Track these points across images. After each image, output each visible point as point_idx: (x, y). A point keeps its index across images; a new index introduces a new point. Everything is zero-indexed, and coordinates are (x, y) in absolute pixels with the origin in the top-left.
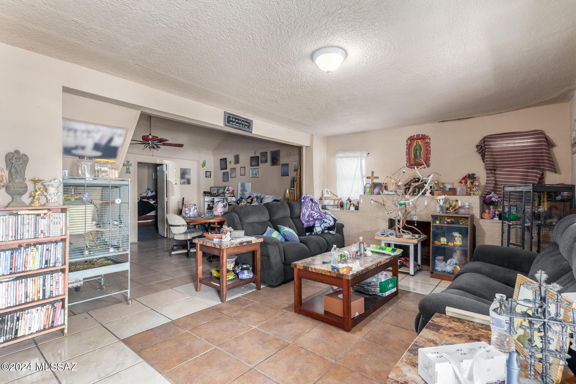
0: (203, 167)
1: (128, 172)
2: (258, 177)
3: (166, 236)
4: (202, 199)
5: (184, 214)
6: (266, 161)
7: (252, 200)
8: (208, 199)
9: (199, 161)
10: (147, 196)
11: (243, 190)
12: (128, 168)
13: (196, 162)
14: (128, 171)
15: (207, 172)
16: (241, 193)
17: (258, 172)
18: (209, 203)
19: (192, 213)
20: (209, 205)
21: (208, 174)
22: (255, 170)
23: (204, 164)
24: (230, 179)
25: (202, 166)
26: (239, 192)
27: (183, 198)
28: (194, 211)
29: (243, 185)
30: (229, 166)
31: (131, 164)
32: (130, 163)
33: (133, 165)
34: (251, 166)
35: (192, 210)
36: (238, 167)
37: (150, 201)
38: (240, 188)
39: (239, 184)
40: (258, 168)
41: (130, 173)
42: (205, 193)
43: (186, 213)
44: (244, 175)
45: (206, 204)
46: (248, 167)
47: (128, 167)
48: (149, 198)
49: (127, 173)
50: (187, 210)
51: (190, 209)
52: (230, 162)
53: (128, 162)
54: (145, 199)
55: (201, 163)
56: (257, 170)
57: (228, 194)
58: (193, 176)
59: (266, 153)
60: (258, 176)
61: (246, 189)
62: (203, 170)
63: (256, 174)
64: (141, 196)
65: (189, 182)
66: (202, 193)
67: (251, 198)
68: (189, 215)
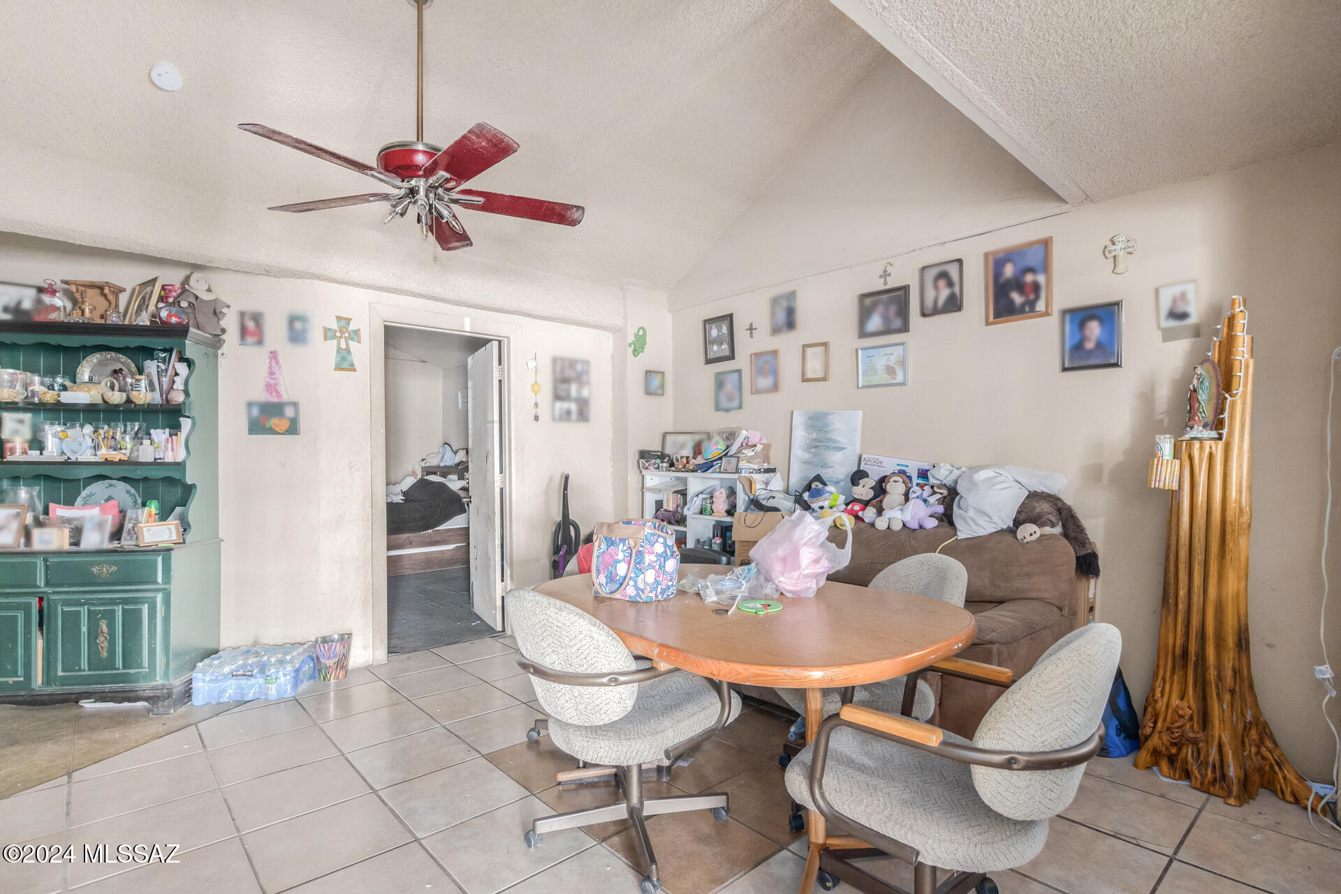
0: (636, 352)
1: (345, 365)
2: (903, 384)
3: (499, 628)
4: (633, 478)
5: (602, 579)
6: (954, 304)
7: (880, 489)
8: (656, 479)
9: (618, 331)
10: (442, 465)
11: (821, 440)
12: (343, 346)
13: (611, 335)
14: (344, 359)
15: (651, 372)
16: (807, 456)
17: (903, 363)
18: (659, 497)
19: (650, 576)
20: (659, 504)
21: (653, 383)
22: (889, 350)
23: (639, 345)
24: (748, 397)
25: (635, 350)
26: (798, 452)
27: (567, 478)
28: (662, 567)
29: (818, 423)
30: (746, 347)
31: (357, 332)
32: (352, 327)
33: (365, 335)
34: (863, 334)
35: (649, 558)
36: (788, 345)
37: (450, 480)
38: (800, 434)
39: (799, 420)
40: (903, 344)
41: (352, 368)
42: (644, 455)
43: (611, 578)
44: (824, 379)
45: (650, 499)
46: (844, 339)
47: (343, 341)
48: (445, 472)
49: (338, 368)
50: (621, 556)
51: (640, 554)
52: (751, 329)
53: (343, 323)
54: (435, 473)
55: (631, 338)
56: (899, 350)
57: (749, 460)
58: (600, 390)
59: (956, 265)
60: (899, 378)
61: (831, 440)
62: (636, 367)
63: (890, 371)
64: (423, 464)
65: (583, 414)
66: (633, 456)
67: (870, 482)
68: (631, 591)
